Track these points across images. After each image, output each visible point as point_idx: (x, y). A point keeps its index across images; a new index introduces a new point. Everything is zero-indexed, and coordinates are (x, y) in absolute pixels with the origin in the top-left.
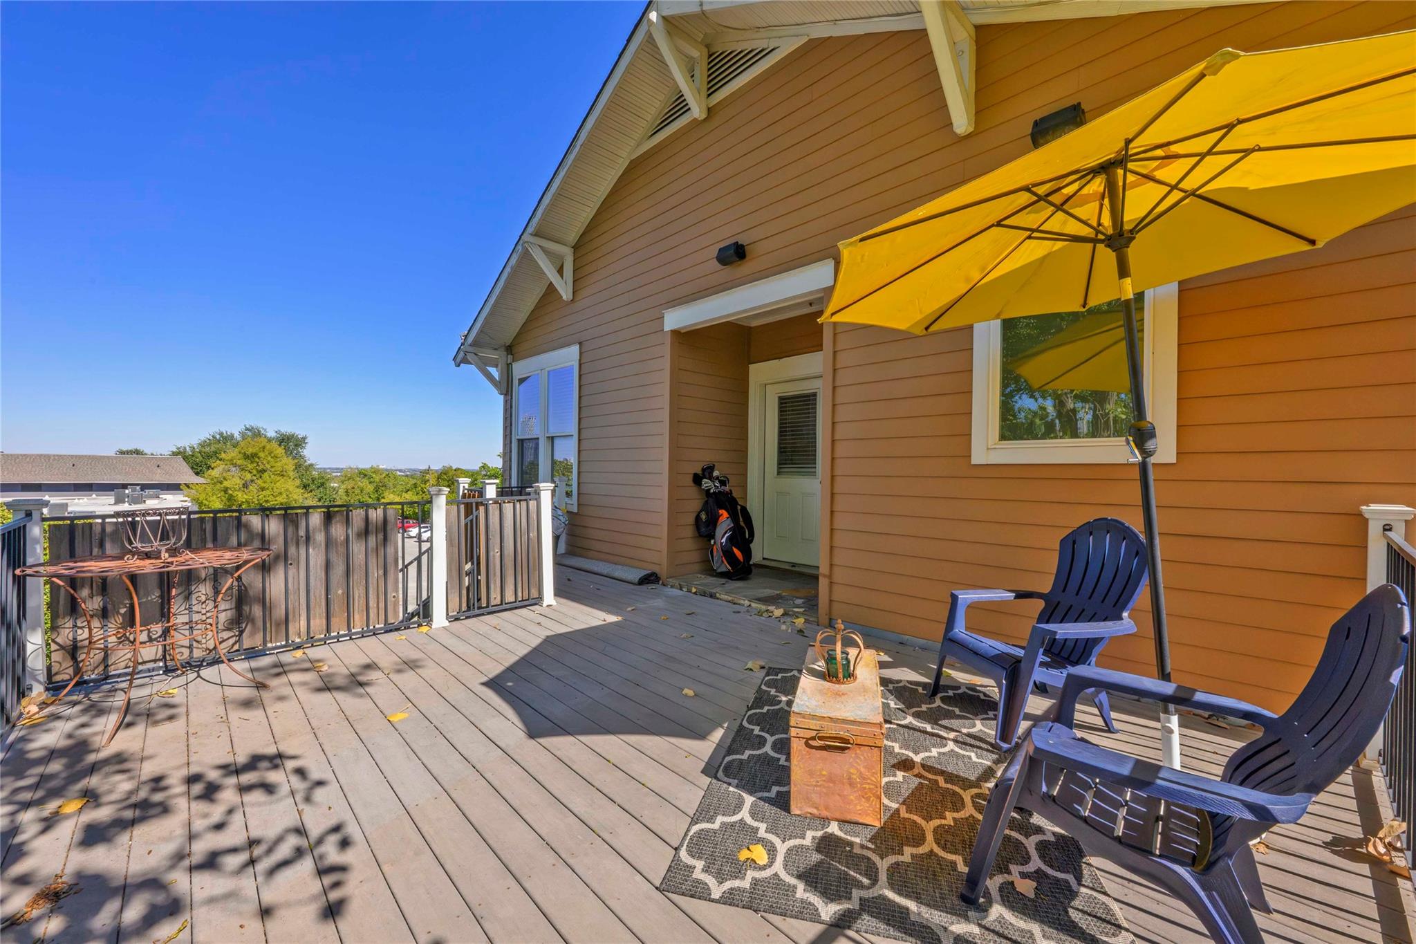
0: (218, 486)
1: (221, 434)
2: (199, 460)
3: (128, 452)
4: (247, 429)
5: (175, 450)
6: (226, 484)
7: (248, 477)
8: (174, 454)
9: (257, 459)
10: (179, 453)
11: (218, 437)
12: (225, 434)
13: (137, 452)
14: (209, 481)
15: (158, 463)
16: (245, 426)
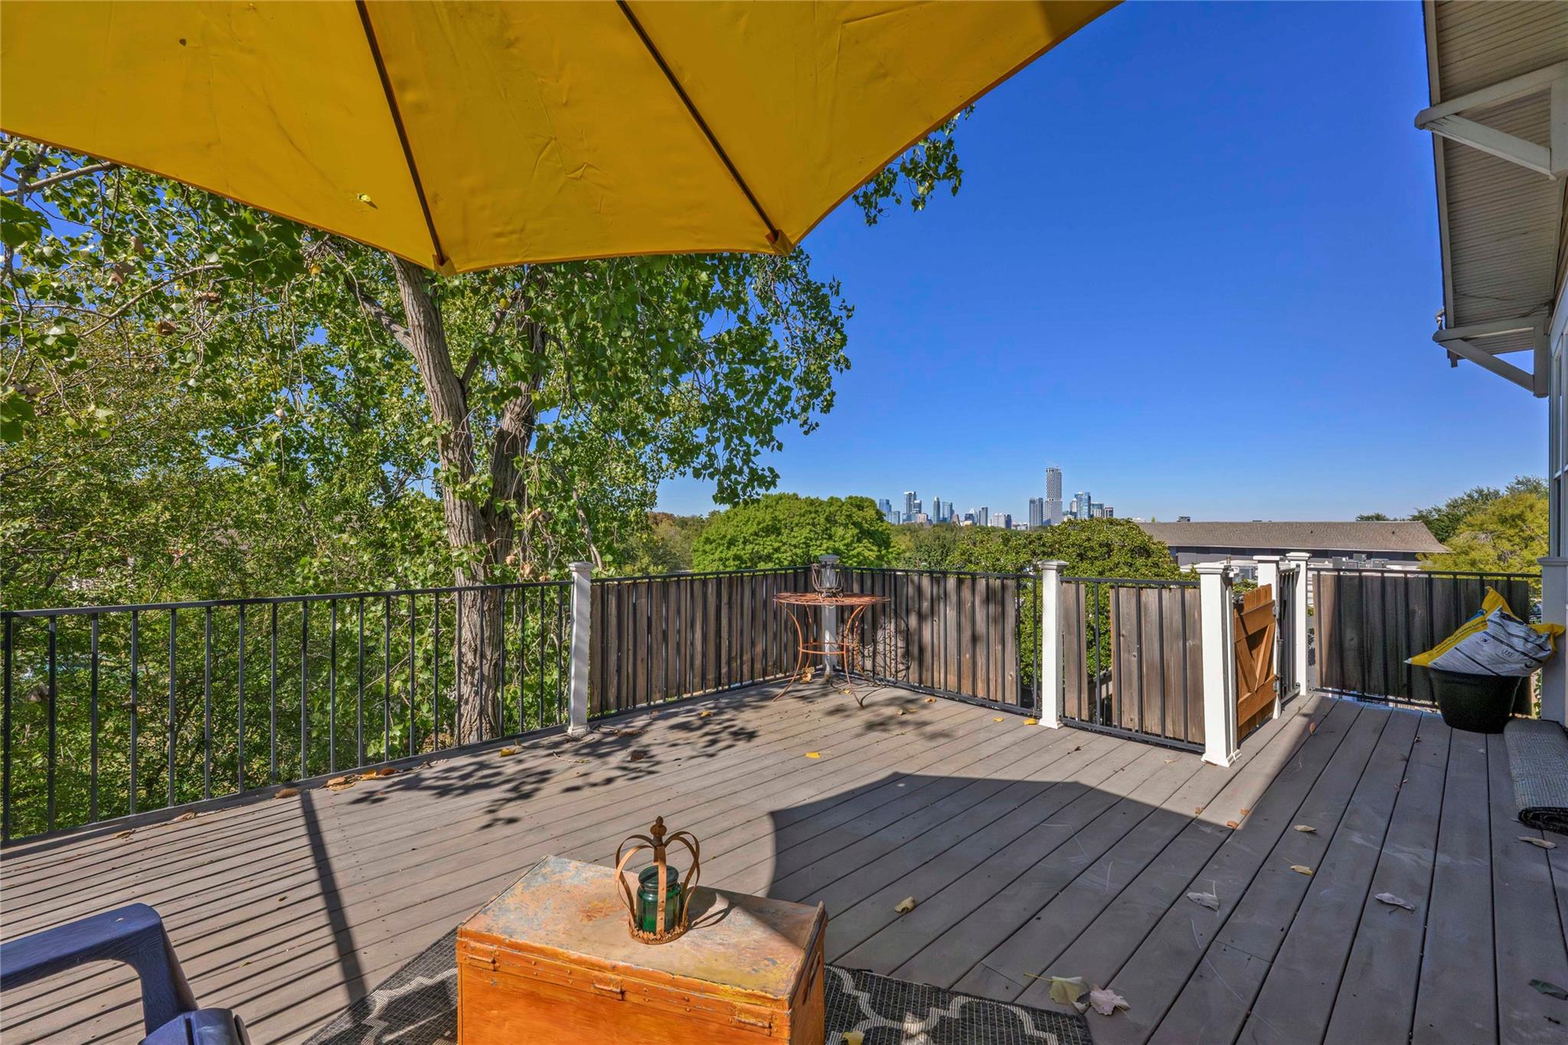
0: (1462, 557)
1: (1480, 492)
2: (1443, 526)
3: (1368, 518)
4: (1519, 483)
5: (1417, 514)
6: (1474, 555)
7: (1506, 546)
8: (1415, 518)
9: (1520, 523)
10: (1423, 518)
11: (1476, 496)
12: (1486, 491)
13: (1378, 518)
14: (1451, 550)
15: (1395, 528)
16: (1516, 478)
